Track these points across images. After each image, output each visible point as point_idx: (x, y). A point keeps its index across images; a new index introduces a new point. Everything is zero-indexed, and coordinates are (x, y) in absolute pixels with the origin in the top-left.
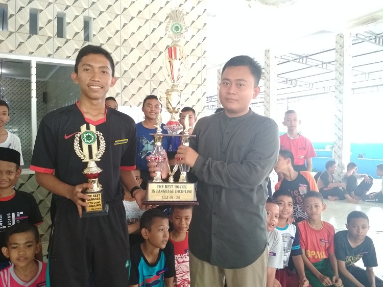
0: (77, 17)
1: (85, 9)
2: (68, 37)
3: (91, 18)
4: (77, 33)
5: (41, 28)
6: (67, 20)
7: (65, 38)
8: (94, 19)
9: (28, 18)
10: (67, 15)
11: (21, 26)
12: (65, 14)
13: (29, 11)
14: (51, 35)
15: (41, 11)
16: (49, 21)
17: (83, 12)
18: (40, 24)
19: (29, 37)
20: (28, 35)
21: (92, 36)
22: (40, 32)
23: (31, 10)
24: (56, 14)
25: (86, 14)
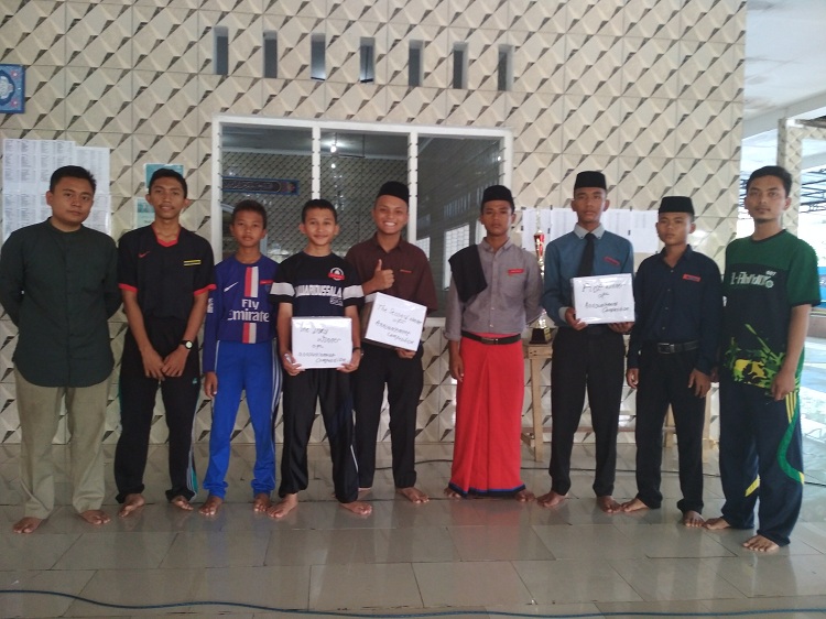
0: (487, 47)
1: (502, 32)
2: (471, 86)
3: (510, 47)
4: (486, 78)
5: (427, 74)
6: (471, 54)
7: (466, 88)
8: (517, 47)
9: (406, 57)
10: (470, 46)
11: (396, 73)
12: (466, 45)
13: (407, 46)
14: (443, 86)
15: (428, 43)
16: (441, 61)
17: (498, 37)
18: (426, 68)
19: (408, 92)
20: (406, 89)
21: (513, 80)
22: (425, 82)
23: (411, 43)
24: (451, 48)
25: (502, 40)
